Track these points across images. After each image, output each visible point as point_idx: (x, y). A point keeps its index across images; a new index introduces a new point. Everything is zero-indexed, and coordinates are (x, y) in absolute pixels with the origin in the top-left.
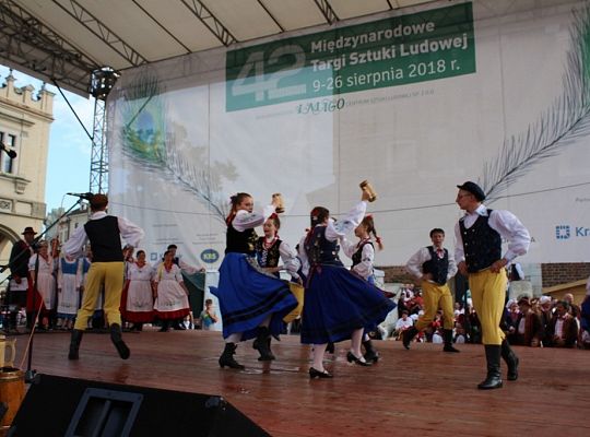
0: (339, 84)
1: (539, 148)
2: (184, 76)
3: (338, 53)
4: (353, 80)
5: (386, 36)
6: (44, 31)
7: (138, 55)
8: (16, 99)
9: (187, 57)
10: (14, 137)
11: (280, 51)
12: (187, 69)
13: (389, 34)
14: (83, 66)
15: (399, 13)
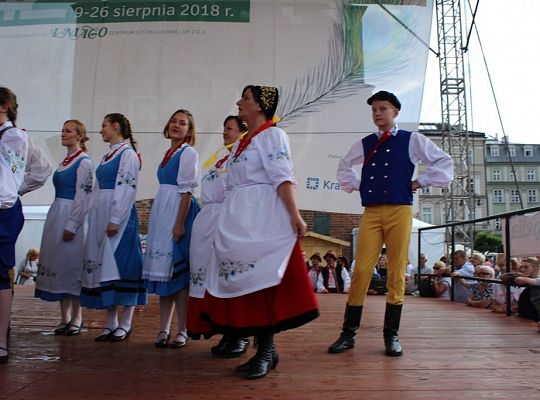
0: (104, 14)
4: (121, 12)
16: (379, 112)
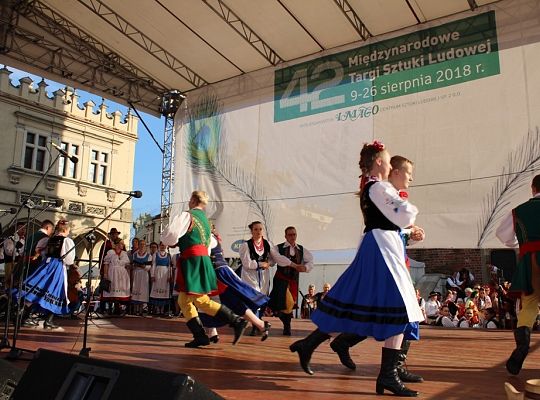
2: (239, 94)
3: (372, 66)
4: (387, 89)
5: (415, 47)
6: (122, 62)
7: (200, 78)
8: (108, 123)
9: (241, 78)
10: (106, 155)
11: (321, 67)
12: (242, 88)
13: (417, 45)
14: (155, 90)
15: (426, 26)
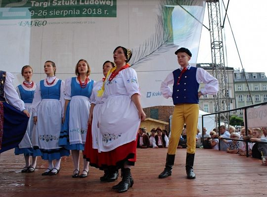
0: (45, 14)
1: (144, 56)
4: (53, 12)
16: (181, 58)
